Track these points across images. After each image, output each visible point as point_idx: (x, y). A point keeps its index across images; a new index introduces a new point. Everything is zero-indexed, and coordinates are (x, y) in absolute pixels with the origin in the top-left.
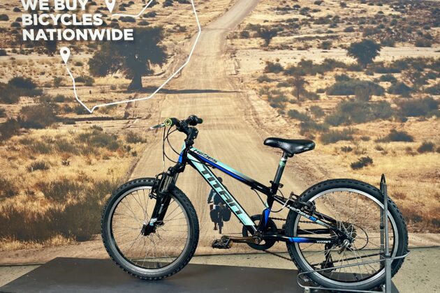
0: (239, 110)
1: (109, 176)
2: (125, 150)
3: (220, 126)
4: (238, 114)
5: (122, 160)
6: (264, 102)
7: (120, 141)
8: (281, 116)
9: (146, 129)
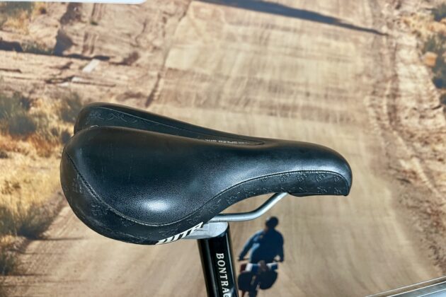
0: (365, 79)
1: (8, 197)
2: (54, 139)
3: (308, 112)
4: (357, 90)
5: (46, 163)
6: (424, 71)
7: (41, 115)
8: (441, 109)
9: (120, 91)
